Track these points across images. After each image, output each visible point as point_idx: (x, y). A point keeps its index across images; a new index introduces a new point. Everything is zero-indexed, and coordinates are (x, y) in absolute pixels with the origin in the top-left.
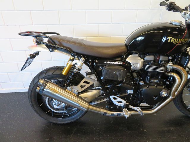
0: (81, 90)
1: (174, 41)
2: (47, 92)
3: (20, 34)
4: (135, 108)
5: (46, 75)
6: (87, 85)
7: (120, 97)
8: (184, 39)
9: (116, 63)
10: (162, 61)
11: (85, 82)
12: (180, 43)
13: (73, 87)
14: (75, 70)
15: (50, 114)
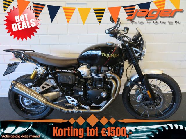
0: (42, 90)
1: (106, 56)
2: (16, 89)
3: (4, 51)
4: (86, 107)
5: (21, 80)
6: (48, 87)
7: (74, 98)
8: (113, 55)
9: (68, 71)
10: (103, 70)
11: (46, 84)
12: (111, 57)
13: (36, 87)
14: (39, 76)
15: (24, 111)
